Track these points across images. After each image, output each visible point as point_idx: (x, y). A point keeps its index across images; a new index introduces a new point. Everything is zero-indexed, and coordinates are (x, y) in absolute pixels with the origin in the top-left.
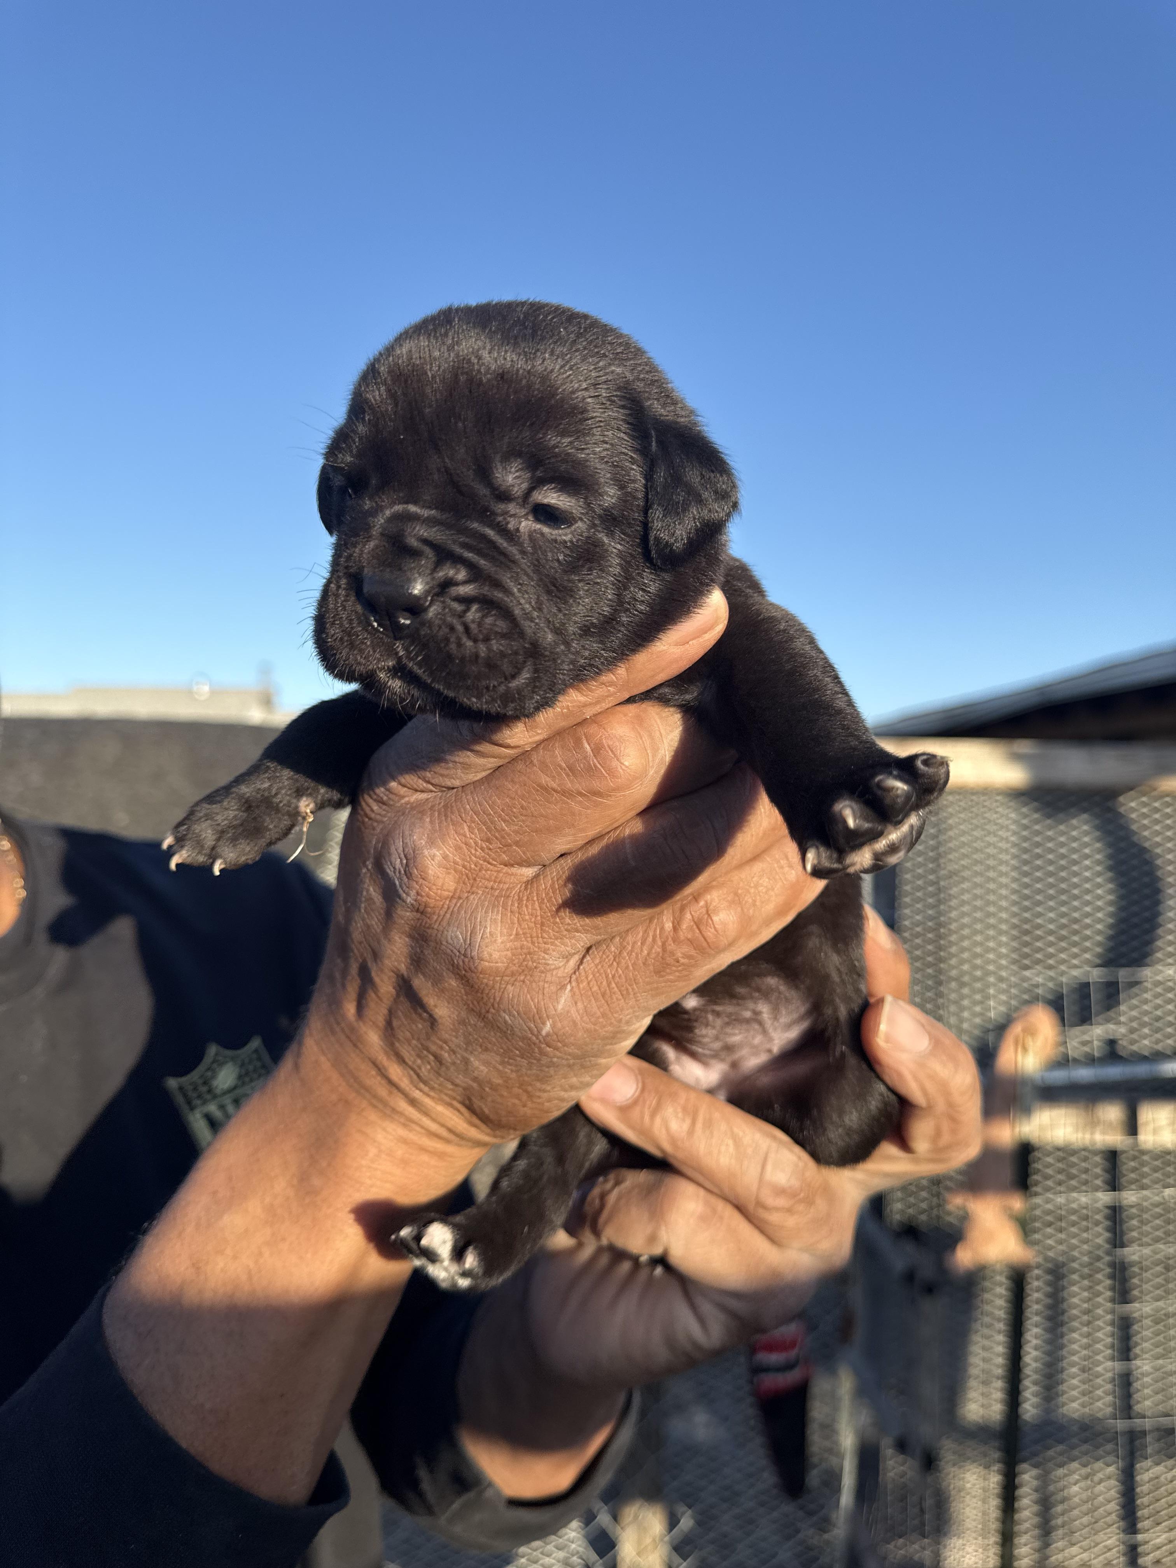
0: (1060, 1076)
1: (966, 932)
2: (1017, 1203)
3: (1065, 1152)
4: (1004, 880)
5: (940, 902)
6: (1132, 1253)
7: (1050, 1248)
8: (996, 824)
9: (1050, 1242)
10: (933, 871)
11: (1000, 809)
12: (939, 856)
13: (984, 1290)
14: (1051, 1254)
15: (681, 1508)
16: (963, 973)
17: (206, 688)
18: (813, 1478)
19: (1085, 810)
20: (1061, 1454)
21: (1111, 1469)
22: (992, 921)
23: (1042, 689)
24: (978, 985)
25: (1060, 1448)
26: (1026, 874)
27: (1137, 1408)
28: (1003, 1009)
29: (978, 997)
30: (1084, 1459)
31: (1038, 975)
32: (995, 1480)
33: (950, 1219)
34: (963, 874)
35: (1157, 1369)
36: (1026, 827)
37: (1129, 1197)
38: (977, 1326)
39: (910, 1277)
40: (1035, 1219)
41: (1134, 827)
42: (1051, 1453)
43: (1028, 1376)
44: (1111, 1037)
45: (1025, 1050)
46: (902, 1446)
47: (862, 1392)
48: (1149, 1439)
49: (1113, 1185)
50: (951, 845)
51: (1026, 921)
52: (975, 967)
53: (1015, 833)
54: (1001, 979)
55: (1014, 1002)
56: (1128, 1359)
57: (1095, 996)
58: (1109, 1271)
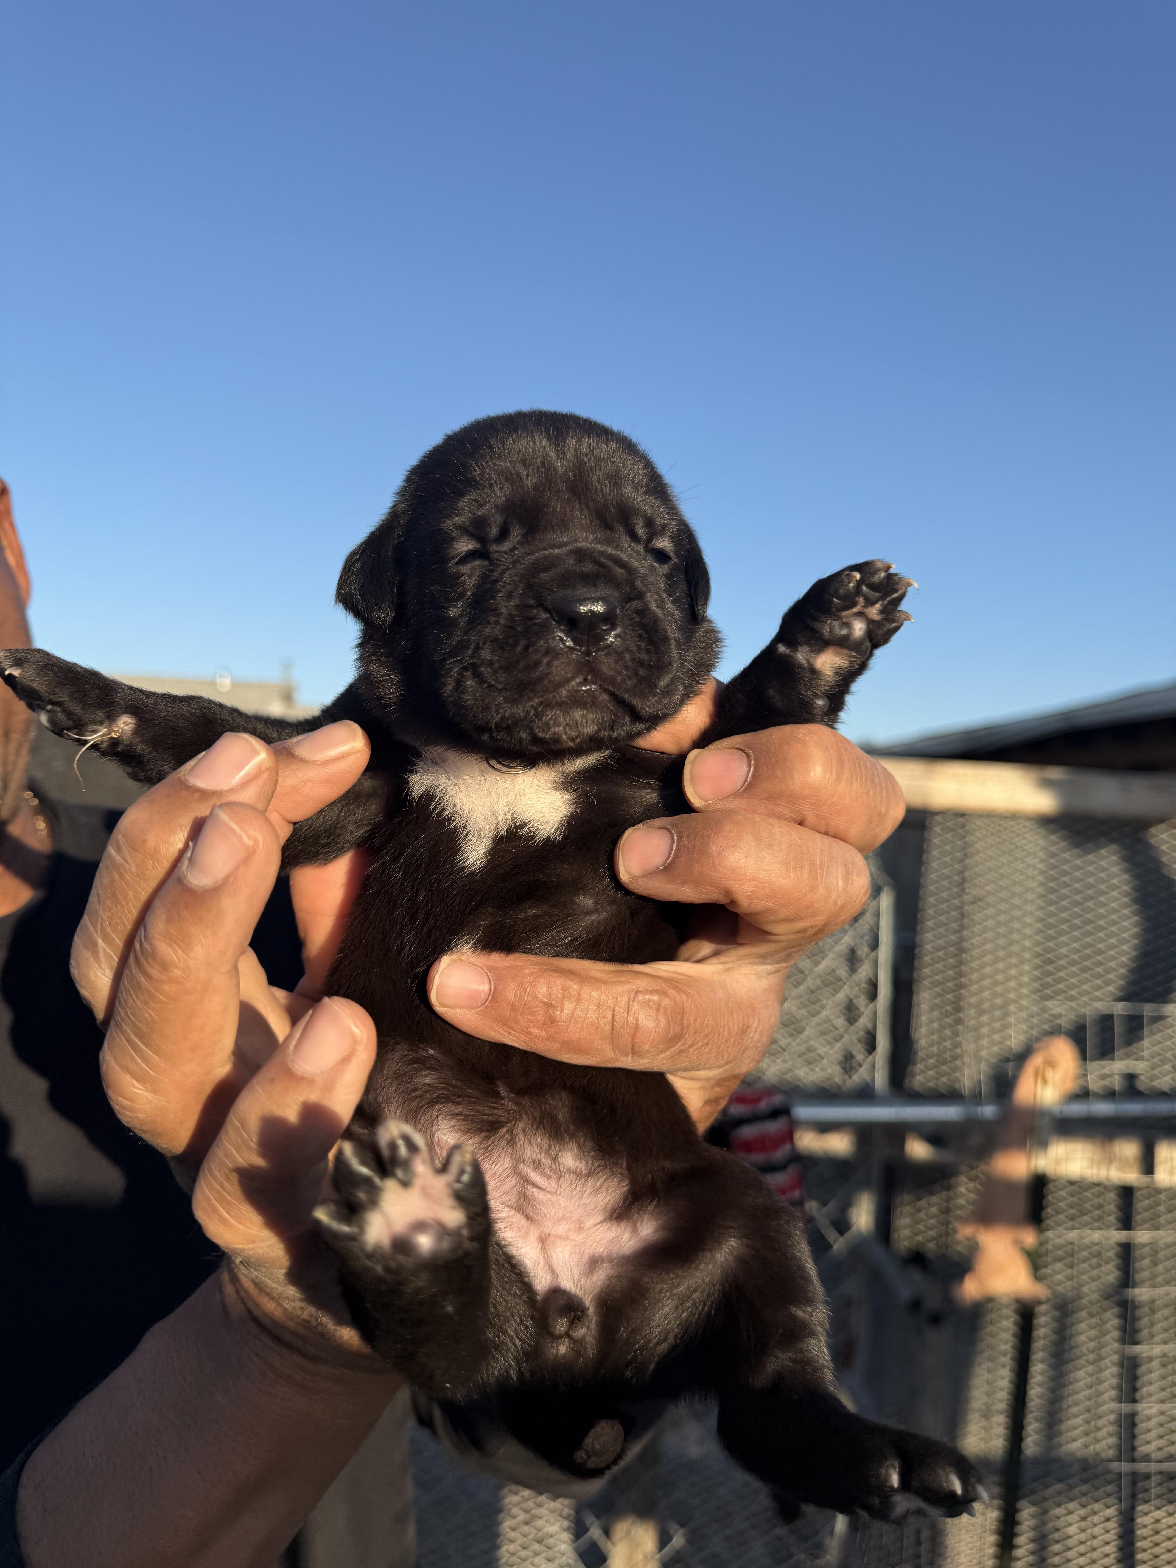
0: (1078, 1109)
1: (988, 959)
2: (1029, 1238)
3: (1078, 1186)
4: (1029, 908)
5: (963, 926)
6: (1141, 1293)
7: (1060, 1283)
8: (1023, 850)
9: (1060, 1277)
10: (957, 896)
11: (1028, 836)
12: (964, 880)
13: (990, 1323)
14: (1060, 1289)
15: (673, 1527)
16: (983, 1001)
17: (227, 681)
19: (1113, 841)
20: (1060, 1493)
21: (1111, 1512)
22: (1015, 948)
23: (1067, 715)
24: (998, 1013)
25: (1059, 1486)
26: (1052, 903)
27: (1143, 1450)
28: (1023, 1039)
29: (997, 1026)
30: (1084, 1500)
31: (1059, 1005)
32: (992, 1515)
33: (959, 1248)
34: (988, 900)
35: (1162, 1413)
36: (1053, 855)
37: (1142, 1236)
38: (981, 1358)
39: (916, 1305)
40: (1046, 1254)
41: (1164, 859)
42: (1050, 1491)
43: (1032, 1412)
44: (1131, 1071)
45: (1045, 1081)
48: (1152, 1482)
49: (1126, 1223)
50: (977, 870)
51: (1050, 950)
52: (995, 995)
53: (1042, 861)
54: (1021, 1009)
55: (1034, 1033)
56: (1135, 1401)
57: (1118, 1029)
58: (1116, 1310)
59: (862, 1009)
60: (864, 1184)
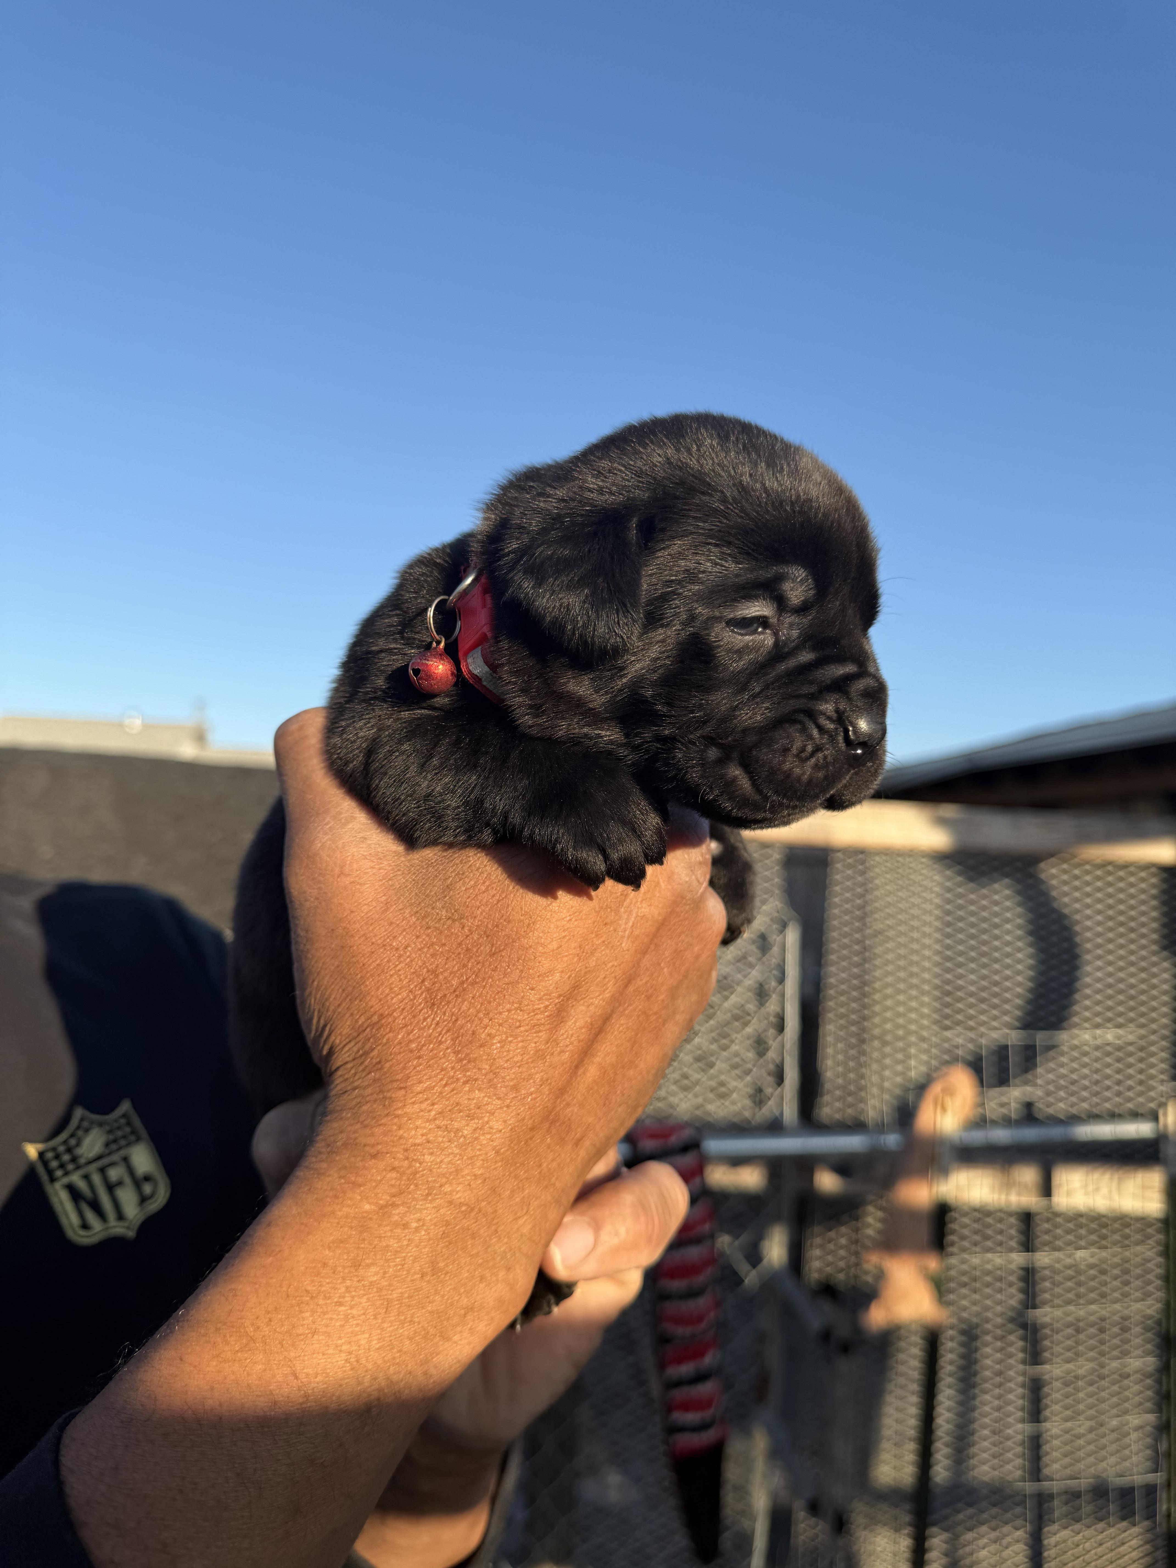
0: (978, 1137)
1: (889, 991)
2: (933, 1263)
3: (982, 1213)
4: (927, 941)
5: (865, 960)
6: (1044, 1315)
7: (965, 1309)
8: (921, 886)
9: (965, 1303)
10: (859, 930)
11: (924, 871)
12: (866, 915)
13: (899, 1350)
14: (965, 1315)
16: (885, 1032)
17: (138, 722)
18: (726, 1540)
19: (1007, 875)
20: (971, 1517)
21: (1019, 1533)
22: (915, 981)
23: (970, 756)
24: (900, 1044)
25: (970, 1511)
26: (948, 936)
27: (1046, 1471)
28: (923, 1069)
29: (900, 1056)
30: (993, 1523)
31: (958, 1035)
32: (905, 1543)
33: (869, 1279)
34: (887, 934)
35: (1067, 1432)
36: (949, 890)
37: (1043, 1258)
38: (891, 1386)
39: (826, 1336)
40: (950, 1279)
41: (1054, 893)
42: (961, 1516)
43: (941, 1438)
44: (1029, 1100)
45: (944, 1109)
46: (814, 1508)
47: (775, 1454)
48: (1056, 1502)
49: (1028, 1245)
50: (877, 905)
51: (948, 982)
52: (898, 1026)
53: (938, 895)
54: (923, 1039)
55: (934, 1063)
56: (1038, 1421)
57: (1013, 1059)
58: (1021, 1332)
59: (770, 1042)
60: (775, 1218)
